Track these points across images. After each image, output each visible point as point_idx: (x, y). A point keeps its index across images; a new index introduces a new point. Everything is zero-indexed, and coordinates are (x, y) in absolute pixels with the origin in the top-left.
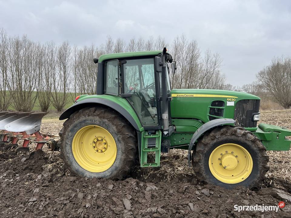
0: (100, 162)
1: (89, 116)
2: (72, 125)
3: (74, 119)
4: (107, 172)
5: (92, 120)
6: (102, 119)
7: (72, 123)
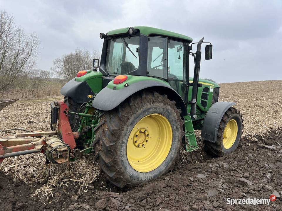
0: (140, 160)
1: (153, 102)
2: (133, 116)
3: (137, 107)
4: (162, 167)
5: (157, 108)
6: (167, 106)
7: (133, 114)
